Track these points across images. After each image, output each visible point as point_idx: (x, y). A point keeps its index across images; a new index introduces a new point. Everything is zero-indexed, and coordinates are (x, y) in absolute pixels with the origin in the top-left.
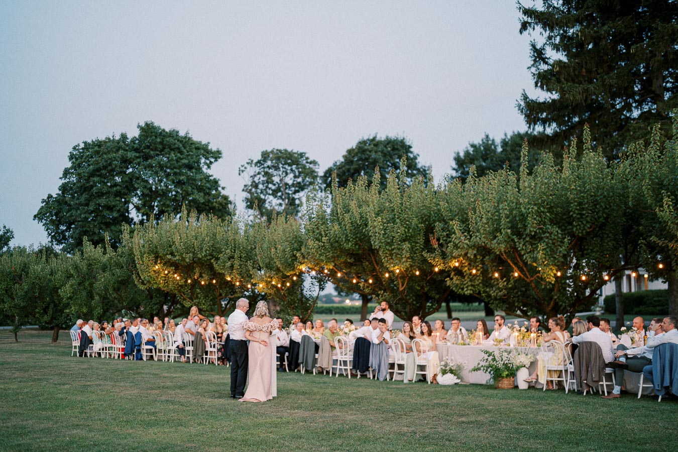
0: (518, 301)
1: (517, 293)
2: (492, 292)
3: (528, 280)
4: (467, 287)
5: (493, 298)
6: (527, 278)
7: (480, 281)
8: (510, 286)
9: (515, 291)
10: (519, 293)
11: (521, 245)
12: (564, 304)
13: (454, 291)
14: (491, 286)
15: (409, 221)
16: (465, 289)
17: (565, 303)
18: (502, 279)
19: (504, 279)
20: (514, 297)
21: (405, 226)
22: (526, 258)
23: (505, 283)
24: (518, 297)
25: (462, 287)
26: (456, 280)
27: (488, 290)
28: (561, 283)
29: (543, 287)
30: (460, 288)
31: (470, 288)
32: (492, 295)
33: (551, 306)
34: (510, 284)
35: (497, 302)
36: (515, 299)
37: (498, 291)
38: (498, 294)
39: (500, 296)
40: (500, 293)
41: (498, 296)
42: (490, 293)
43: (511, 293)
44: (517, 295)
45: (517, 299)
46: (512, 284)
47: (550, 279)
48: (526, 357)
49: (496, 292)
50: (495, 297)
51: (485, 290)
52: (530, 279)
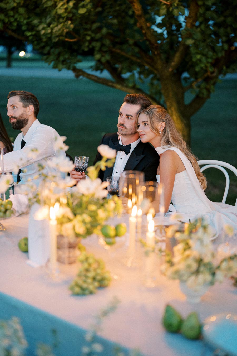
0: (100, 51)
1: (99, 29)
2: (41, 27)
5: (44, 39)
8: (82, 11)
10: (104, 31)
12: (204, 59)
14: (43, 13)
17: (206, 56)
20: (92, 40)
23: (71, 4)
27: (36, 22)
32: (43, 32)
33: (173, 64)
34: (83, 6)
35: (57, 51)
36: (94, 44)
37: (56, 24)
38: (54, 31)
39: (58, 36)
40: (60, 26)
41: (53, 36)
42: (38, 29)
43: (86, 30)
44: (98, 36)
45: (99, 44)
46: (87, 5)
49: (51, 25)
50: (50, 39)
51: (31, 21)
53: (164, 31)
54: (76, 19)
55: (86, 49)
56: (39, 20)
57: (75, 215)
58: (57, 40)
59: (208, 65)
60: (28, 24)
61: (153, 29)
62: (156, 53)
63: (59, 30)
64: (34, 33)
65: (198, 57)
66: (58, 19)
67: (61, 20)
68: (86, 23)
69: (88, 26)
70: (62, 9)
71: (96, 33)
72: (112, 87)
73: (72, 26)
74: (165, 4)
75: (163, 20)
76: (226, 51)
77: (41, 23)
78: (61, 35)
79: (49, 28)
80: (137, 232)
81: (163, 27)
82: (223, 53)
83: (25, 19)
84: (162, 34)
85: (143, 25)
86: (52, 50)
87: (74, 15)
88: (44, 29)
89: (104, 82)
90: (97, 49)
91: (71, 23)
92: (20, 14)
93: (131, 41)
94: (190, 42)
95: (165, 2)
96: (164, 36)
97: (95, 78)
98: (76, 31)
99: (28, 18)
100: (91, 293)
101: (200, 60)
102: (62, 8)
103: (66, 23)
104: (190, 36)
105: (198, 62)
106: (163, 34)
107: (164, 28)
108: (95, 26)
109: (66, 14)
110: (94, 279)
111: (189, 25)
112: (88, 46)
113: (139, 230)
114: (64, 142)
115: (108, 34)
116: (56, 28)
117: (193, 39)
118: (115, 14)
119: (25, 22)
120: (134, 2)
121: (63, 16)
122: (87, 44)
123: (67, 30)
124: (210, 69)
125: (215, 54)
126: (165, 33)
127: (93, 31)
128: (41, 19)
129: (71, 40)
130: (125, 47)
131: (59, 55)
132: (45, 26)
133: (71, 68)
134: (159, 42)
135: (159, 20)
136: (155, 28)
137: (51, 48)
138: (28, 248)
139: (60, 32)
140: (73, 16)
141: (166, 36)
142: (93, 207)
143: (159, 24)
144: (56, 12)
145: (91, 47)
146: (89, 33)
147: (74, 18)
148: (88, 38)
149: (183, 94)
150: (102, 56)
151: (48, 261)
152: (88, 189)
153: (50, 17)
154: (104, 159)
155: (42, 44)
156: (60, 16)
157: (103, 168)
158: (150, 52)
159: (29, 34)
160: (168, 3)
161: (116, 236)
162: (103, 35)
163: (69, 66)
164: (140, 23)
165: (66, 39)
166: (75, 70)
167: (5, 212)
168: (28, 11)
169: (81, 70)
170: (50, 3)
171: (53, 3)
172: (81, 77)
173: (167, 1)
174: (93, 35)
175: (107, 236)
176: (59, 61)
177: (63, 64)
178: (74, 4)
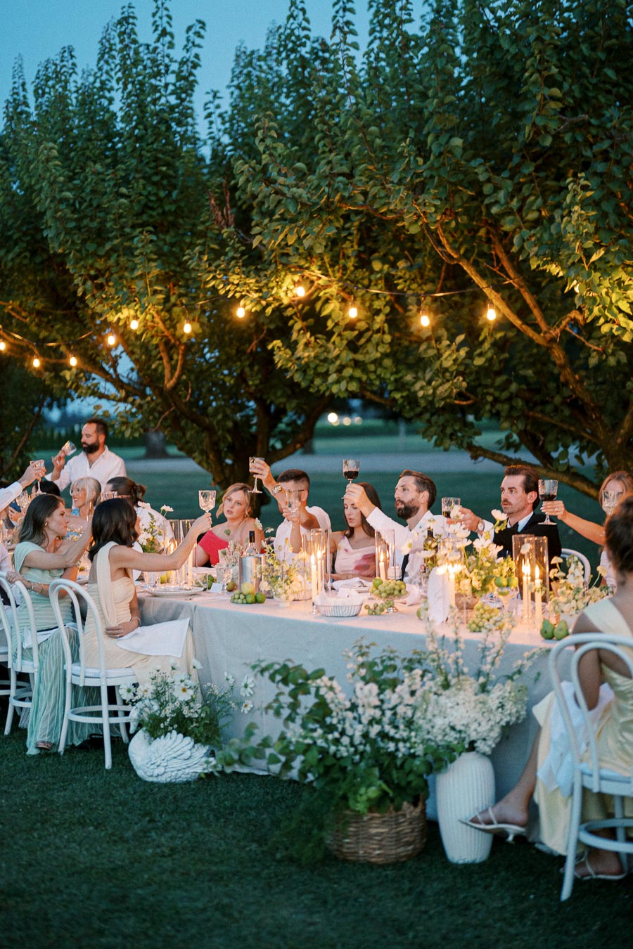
0: (509, 417)
1: (506, 385)
2: (417, 386)
3: (537, 338)
4: (340, 370)
5: (423, 403)
6: (536, 328)
7: (382, 349)
8: (479, 362)
9: (500, 380)
10: (514, 387)
11: (501, 195)
13: (298, 384)
14: (420, 364)
15: (168, 164)
16: (333, 377)
18: (452, 338)
19: (461, 338)
20: (496, 400)
21: (156, 178)
22: (522, 249)
23: (463, 353)
24: (510, 399)
25: (322, 370)
26: (306, 348)
27: (409, 378)
29: (593, 361)
30: (318, 375)
31: (348, 372)
32: (421, 394)
33: (622, 432)
34: (481, 355)
35: (441, 420)
36: (499, 406)
37: (440, 381)
38: (438, 392)
39: (443, 399)
40: (447, 386)
41: (436, 399)
42: (413, 389)
43: (486, 386)
44: (505, 395)
45: (506, 407)
46: (486, 352)
47: (615, 327)
48: (482, 697)
49: (433, 383)
50: (431, 403)
51: (401, 378)
52: (545, 333)
54: (470, 374)
56: (414, 375)
58: (442, 403)
60: (396, 381)
63: (447, 390)
64: (405, 394)
66: (444, 374)
67: (448, 376)
68: (486, 377)
69: (489, 381)
70: (450, 360)
71: (502, 391)
73: (464, 384)
74: (595, 350)
77: (417, 379)
78: (449, 396)
79: (429, 388)
83: (392, 374)
85: (569, 377)
86: (434, 418)
87: (467, 367)
88: (422, 388)
90: (504, 413)
91: (464, 380)
92: (385, 368)
95: (595, 347)
97: (505, 459)
98: (470, 390)
99: (397, 373)
102: (449, 358)
103: (456, 380)
109: (455, 367)
112: (490, 411)
115: (521, 392)
116: (441, 388)
119: (392, 378)
120: (554, 349)
121: (451, 370)
122: (488, 407)
123: (458, 390)
127: (496, 388)
128: (417, 373)
129: (464, 403)
130: (549, 409)
131: (445, 425)
132: (424, 384)
133: (465, 445)
137: (434, 415)
139: (447, 393)
144: (441, 365)
146: (491, 390)
147: (468, 372)
148: (490, 399)
152: (482, 546)
153: (432, 371)
155: (418, 410)
156: (446, 370)
159: (397, 395)
161: (508, 586)
162: (512, 394)
163: (462, 442)
164: (565, 376)
165: (457, 402)
166: (470, 447)
167: (400, 591)
168: (397, 362)
169: (480, 448)
170: (431, 352)
171: (435, 351)
172: (481, 459)
173: (598, 346)
174: (497, 394)
175: (500, 586)
176: (445, 434)
177: (452, 439)
178: (467, 353)
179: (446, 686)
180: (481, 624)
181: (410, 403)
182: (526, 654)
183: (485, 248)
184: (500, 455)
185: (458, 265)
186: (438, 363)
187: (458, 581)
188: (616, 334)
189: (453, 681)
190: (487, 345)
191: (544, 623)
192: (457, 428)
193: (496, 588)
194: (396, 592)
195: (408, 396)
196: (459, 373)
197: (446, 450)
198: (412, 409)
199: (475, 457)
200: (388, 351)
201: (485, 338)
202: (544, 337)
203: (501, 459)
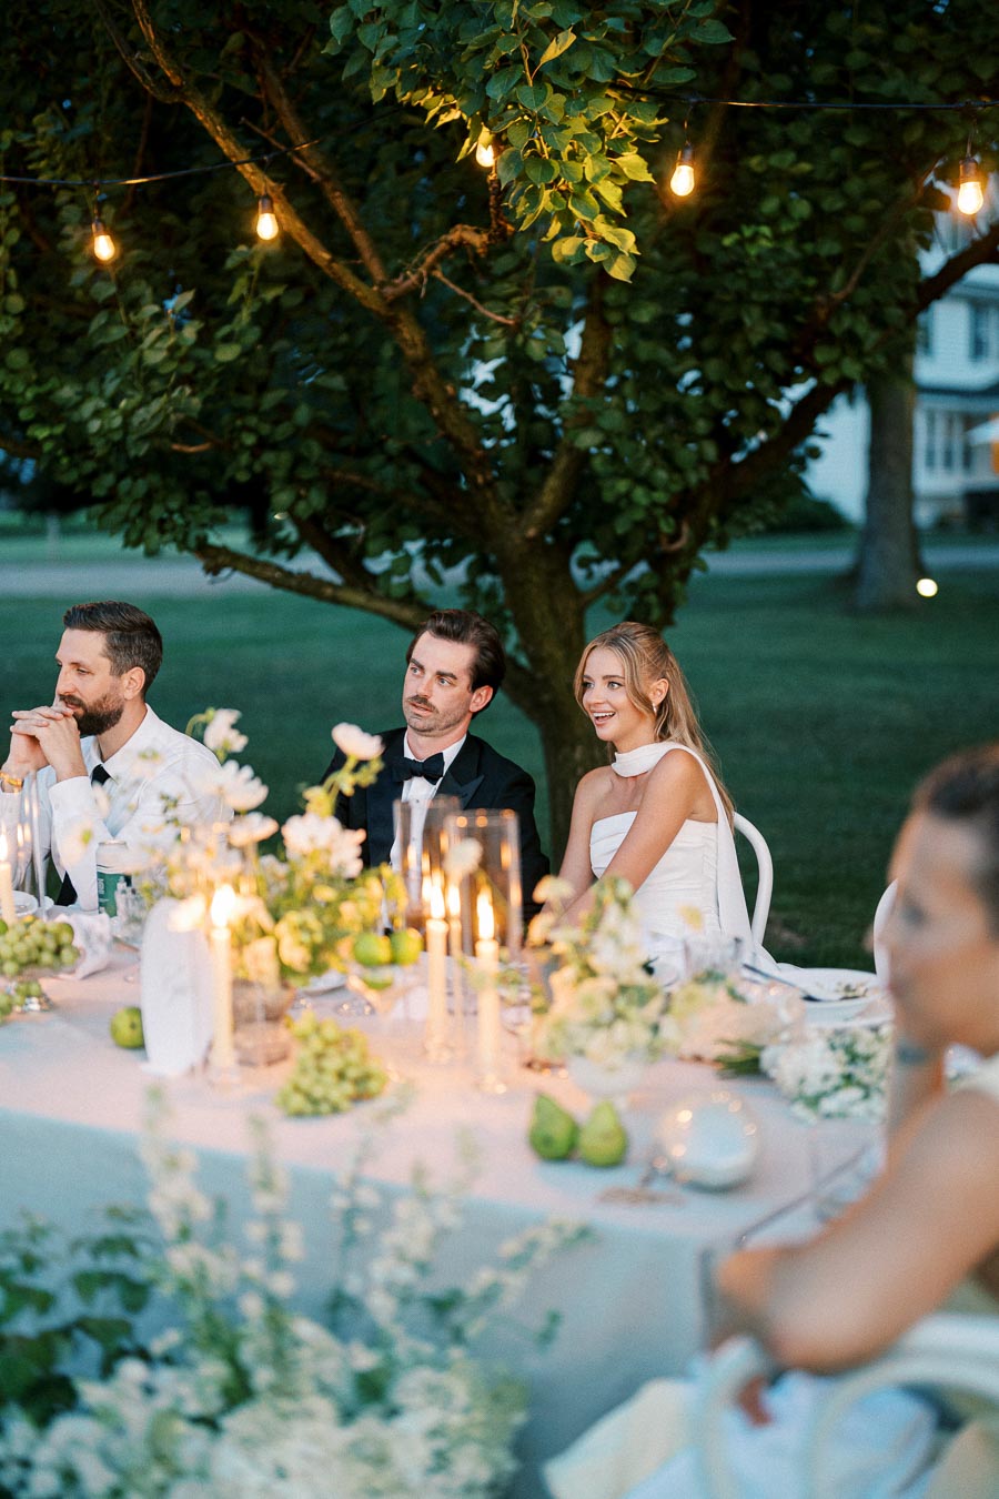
0: (291, 479)
1: (285, 410)
2: (88, 409)
3: (367, 295)
5: (100, 448)
6: (363, 275)
8: (227, 354)
10: (302, 414)
12: (640, 494)
14: (91, 363)
17: (647, 483)
19: (182, 300)
20: (264, 444)
22: (352, 45)
23: (190, 332)
24: (290, 442)
27: (68, 392)
28: (627, 323)
32: (95, 426)
33: (539, 512)
34: (228, 339)
35: (141, 487)
36: (268, 457)
37: (138, 397)
38: (136, 420)
39: (144, 438)
40: (155, 406)
41: (132, 438)
42: (75, 417)
43: (241, 412)
44: (283, 431)
45: (285, 458)
46: (243, 333)
47: (591, 243)
48: (369, 1424)
49: (123, 404)
50: (119, 447)
51: (51, 392)
52: (382, 285)
53: (504, 406)
54: (207, 381)
55: (243, 477)
56: (78, 388)
57: (277, 919)
58: (143, 449)
59: (659, 512)
60: (38, 399)
61: (466, 403)
62: (480, 480)
63: (154, 417)
64: (59, 430)
65: (622, 486)
66: (146, 381)
67: (156, 385)
68: (241, 390)
69: (247, 401)
70: (160, 349)
71: (276, 423)
72: (335, 601)
73: (196, 402)
74: (499, 325)
75: (496, 372)
76: (712, 466)
77: (85, 396)
78: (158, 433)
79: (114, 413)
80: (450, 994)
81: (499, 396)
82: (704, 473)
83: (28, 385)
84: (496, 418)
85: (432, 389)
86: (125, 484)
87: (200, 365)
88: (97, 413)
89: (306, 586)
90: (280, 473)
91: (193, 394)
92: (13, 371)
93: (393, 445)
94: (588, 440)
95: (500, 319)
96: (503, 423)
97: (277, 575)
98: (207, 418)
99: (39, 383)
100: (335, 1110)
101: (628, 495)
102: (158, 345)
103: (175, 394)
104: (588, 421)
105: (623, 503)
106: (502, 419)
107: (504, 398)
108: (271, 399)
109: (172, 366)
110: (341, 1076)
111: (583, 386)
112: (249, 468)
113: (458, 990)
114: (234, 727)
115: (317, 427)
116: (142, 411)
117: (599, 429)
118: (337, 357)
119: (29, 395)
120: (401, 321)
121: (164, 370)
122: (244, 459)
123: (181, 416)
124: (666, 527)
125: (676, 476)
126: (508, 413)
127: (263, 417)
128: (84, 382)
129: (192, 449)
130: (374, 462)
131: (148, 499)
132: (103, 404)
133: (192, 542)
134: (489, 443)
135: (483, 372)
136: (471, 397)
137: (120, 477)
138: (142, 1036)
139: (155, 424)
140: (195, 372)
141: (510, 423)
142: (325, 894)
143: (486, 384)
144: (140, 360)
145: (257, 468)
146: (253, 421)
147: (201, 375)
148: (250, 440)
149: (580, 614)
150: (299, 498)
151: (210, 1047)
152: (312, 839)
153: (117, 376)
154: (350, 764)
155: (89, 466)
156: (153, 372)
157: (348, 790)
158: (463, 479)
159: (41, 433)
160: (511, 322)
161: (393, 962)
162: (298, 429)
163: (186, 535)
164: (424, 385)
165: (176, 447)
166: (203, 550)
167: (58, 952)
168: (39, 359)
169: (223, 550)
170: (117, 333)
171: (125, 331)
172: (226, 572)
173: (505, 314)
174: (265, 429)
175: (369, 964)
176: (149, 520)
177: (162, 531)
178: (200, 333)
179: (239, 1392)
180: (318, 1092)
181: (69, 452)
182: (510, 1247)
183: (243, 83)
184: (266, 565)
185: (182, 106)
186: (134, 356)
187: (240, 944)
188: (595, 259)
189: (262, 1377)
190: (245, 316)
191: (538, 1109)
192: (174, 505)
193: (355, 969)
194: (46, 958)
195: (64, 435)
196: (184, 380)
197: (152, 553)
198: (73, 465)
199: (213, 570)
200: (20, 332)
201: (242, 299)
202: (380, 294)
203: (268, 573)
